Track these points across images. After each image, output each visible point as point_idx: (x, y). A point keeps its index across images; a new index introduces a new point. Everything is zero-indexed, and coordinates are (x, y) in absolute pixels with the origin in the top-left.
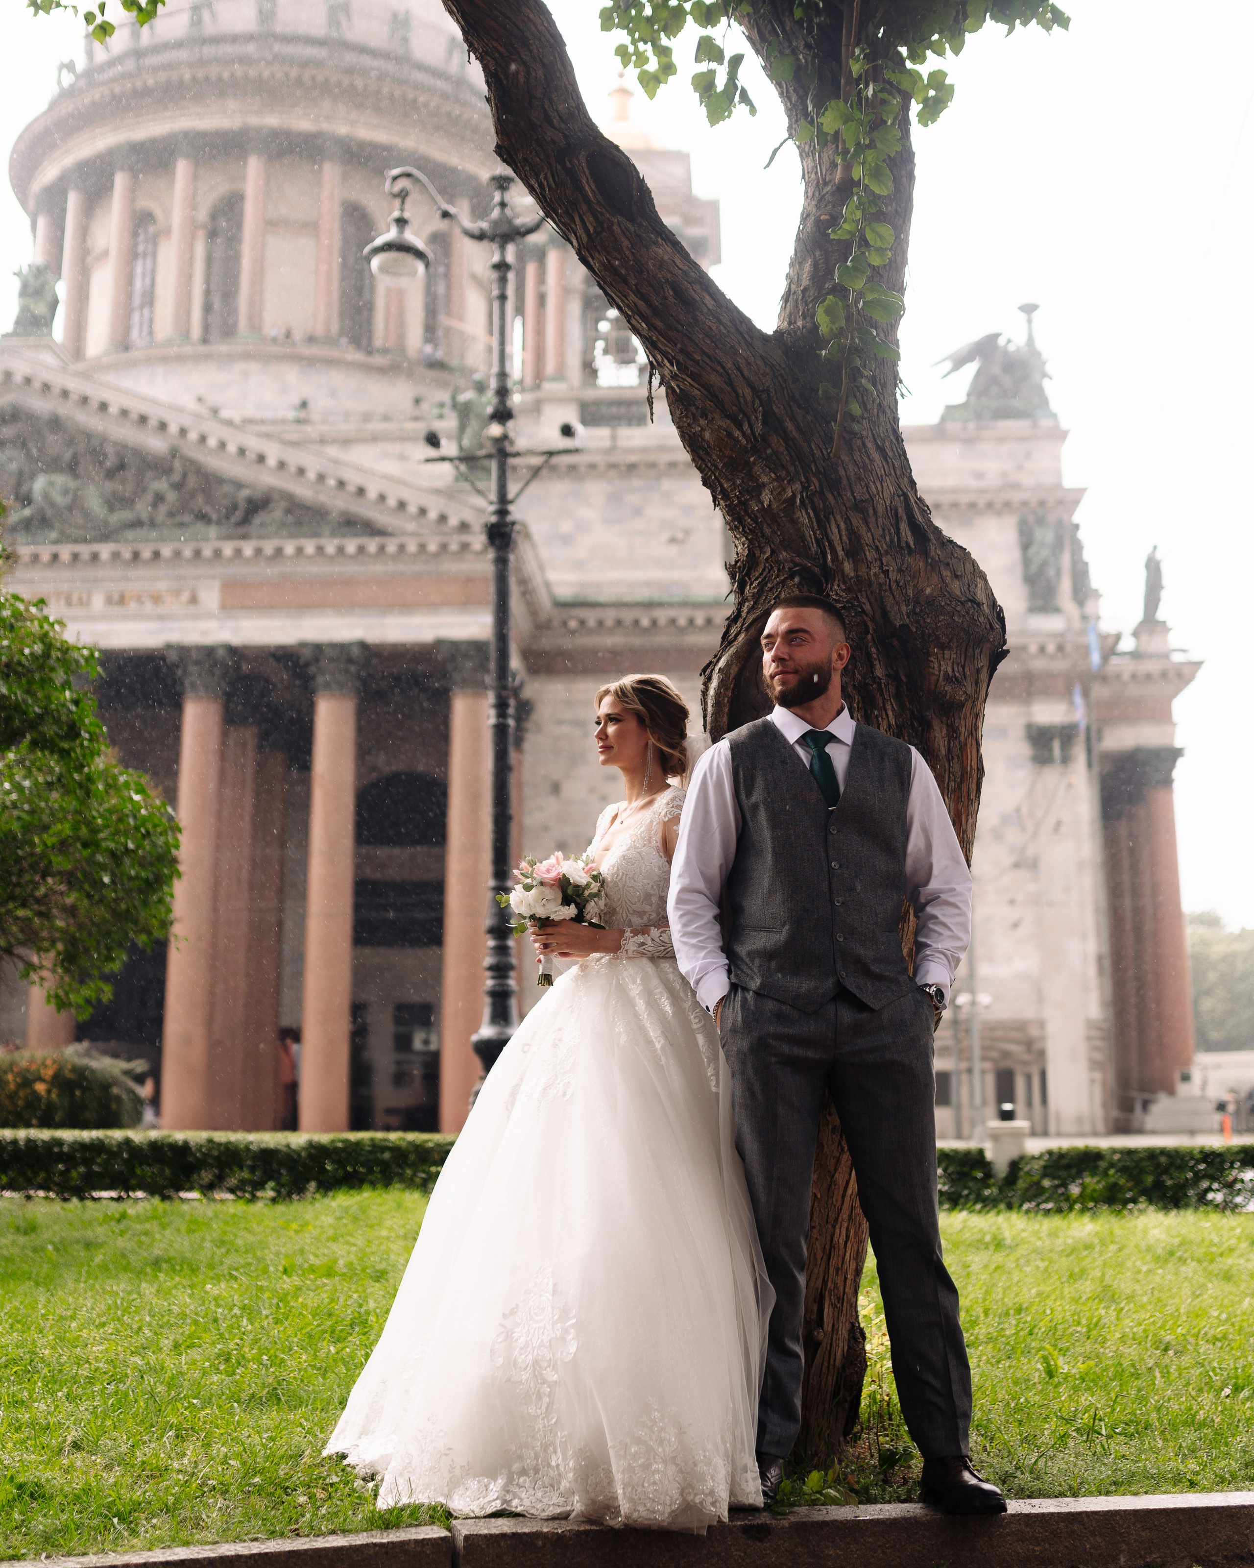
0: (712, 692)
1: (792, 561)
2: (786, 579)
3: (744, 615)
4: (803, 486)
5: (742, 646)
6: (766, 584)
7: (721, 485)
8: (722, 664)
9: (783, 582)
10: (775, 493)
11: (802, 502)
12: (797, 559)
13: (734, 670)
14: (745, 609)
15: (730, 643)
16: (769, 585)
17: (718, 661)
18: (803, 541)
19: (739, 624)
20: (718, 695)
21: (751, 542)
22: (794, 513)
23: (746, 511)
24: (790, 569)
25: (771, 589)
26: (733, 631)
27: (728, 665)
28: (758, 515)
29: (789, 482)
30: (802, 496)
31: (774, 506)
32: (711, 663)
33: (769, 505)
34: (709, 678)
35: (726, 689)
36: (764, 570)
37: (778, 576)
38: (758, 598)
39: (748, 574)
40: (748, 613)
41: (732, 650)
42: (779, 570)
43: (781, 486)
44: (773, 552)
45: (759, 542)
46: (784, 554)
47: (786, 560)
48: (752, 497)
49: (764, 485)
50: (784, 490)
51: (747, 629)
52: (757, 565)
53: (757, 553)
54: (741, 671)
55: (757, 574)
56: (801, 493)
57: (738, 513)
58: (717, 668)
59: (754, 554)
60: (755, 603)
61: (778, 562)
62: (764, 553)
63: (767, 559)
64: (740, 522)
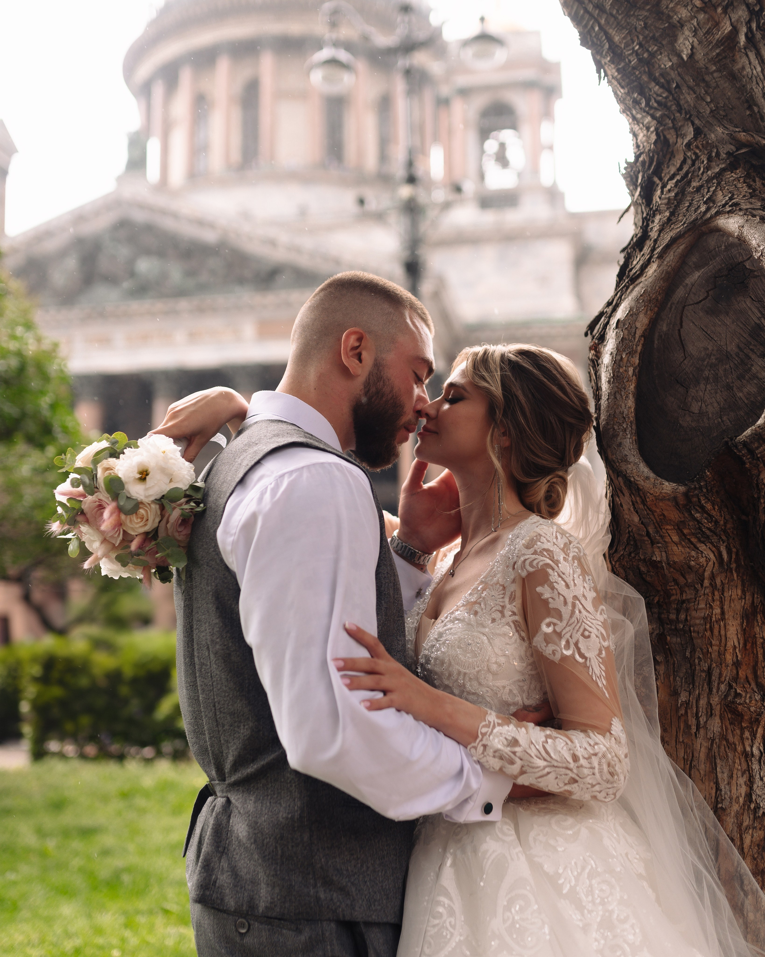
0: (606, 359)
1: (733, 138)
2: (723, 170)
3: (654, 234)
4: (751, 12)
5: (654, 283)
6: (689, 183)
7: (609, 39)
8: (621, 313)
9: (719, 176)
10: (701, 33)
11: (750, 38)
12: (743, 136)
13: (642, 322)
14: (655, 226)
15: (634, 280)
16: (695, 184)
17: (614, 310)
18: (750, 108)
19: (646, 250)
20: (617, 363)
21: (660, 121)
22: (734, 61)
23: (651, 75)
24: (729, 154)
25: (698, 189)
26: (637, 262)
27: (632, 314)
28: (673, 74)
29: (725, 11)
30: (750, 29)
31: (700, 55)
32: (601, 314)
33: (691, 56)
34: (602, 338)
35: (631, 354)
36: (684, 162)
37: (708, 168)
38: (677, 206)
39: (658, 172)
40: (660, 231)
41: (637, 291)
42: (710, 159)
43: (711, 18)
44: (698, 132)
45: (674, 120)
46: (720, 130)
47: (722, 141)
48: (661, 47)
49: (681, 24)
50: (717, 24)
51: (661, 257)
52: (672, 155)
53: (671, 137)
54: (653, 324)
55: (673, 170)
56: (748, 23)
57: (638, 79)
58: (613, 322)
59: (666, 140)
60: (672, 214)
61: (708, 146)
62: (683, 136)
63: (688, 145)
64: (642, 93)
